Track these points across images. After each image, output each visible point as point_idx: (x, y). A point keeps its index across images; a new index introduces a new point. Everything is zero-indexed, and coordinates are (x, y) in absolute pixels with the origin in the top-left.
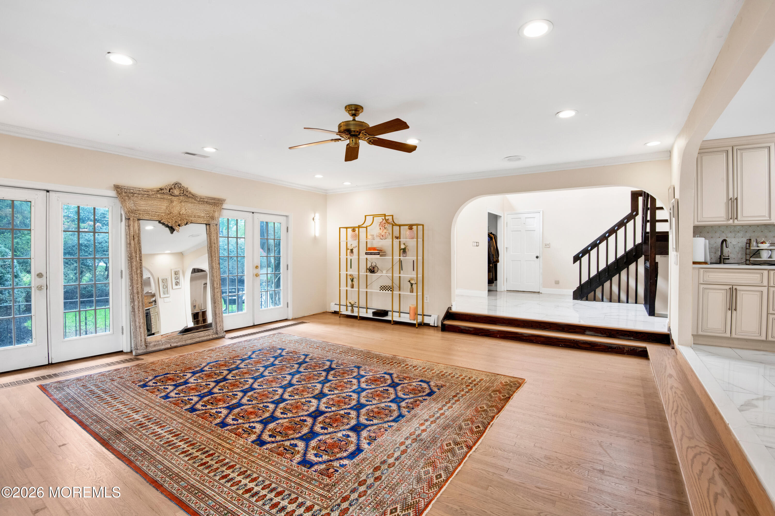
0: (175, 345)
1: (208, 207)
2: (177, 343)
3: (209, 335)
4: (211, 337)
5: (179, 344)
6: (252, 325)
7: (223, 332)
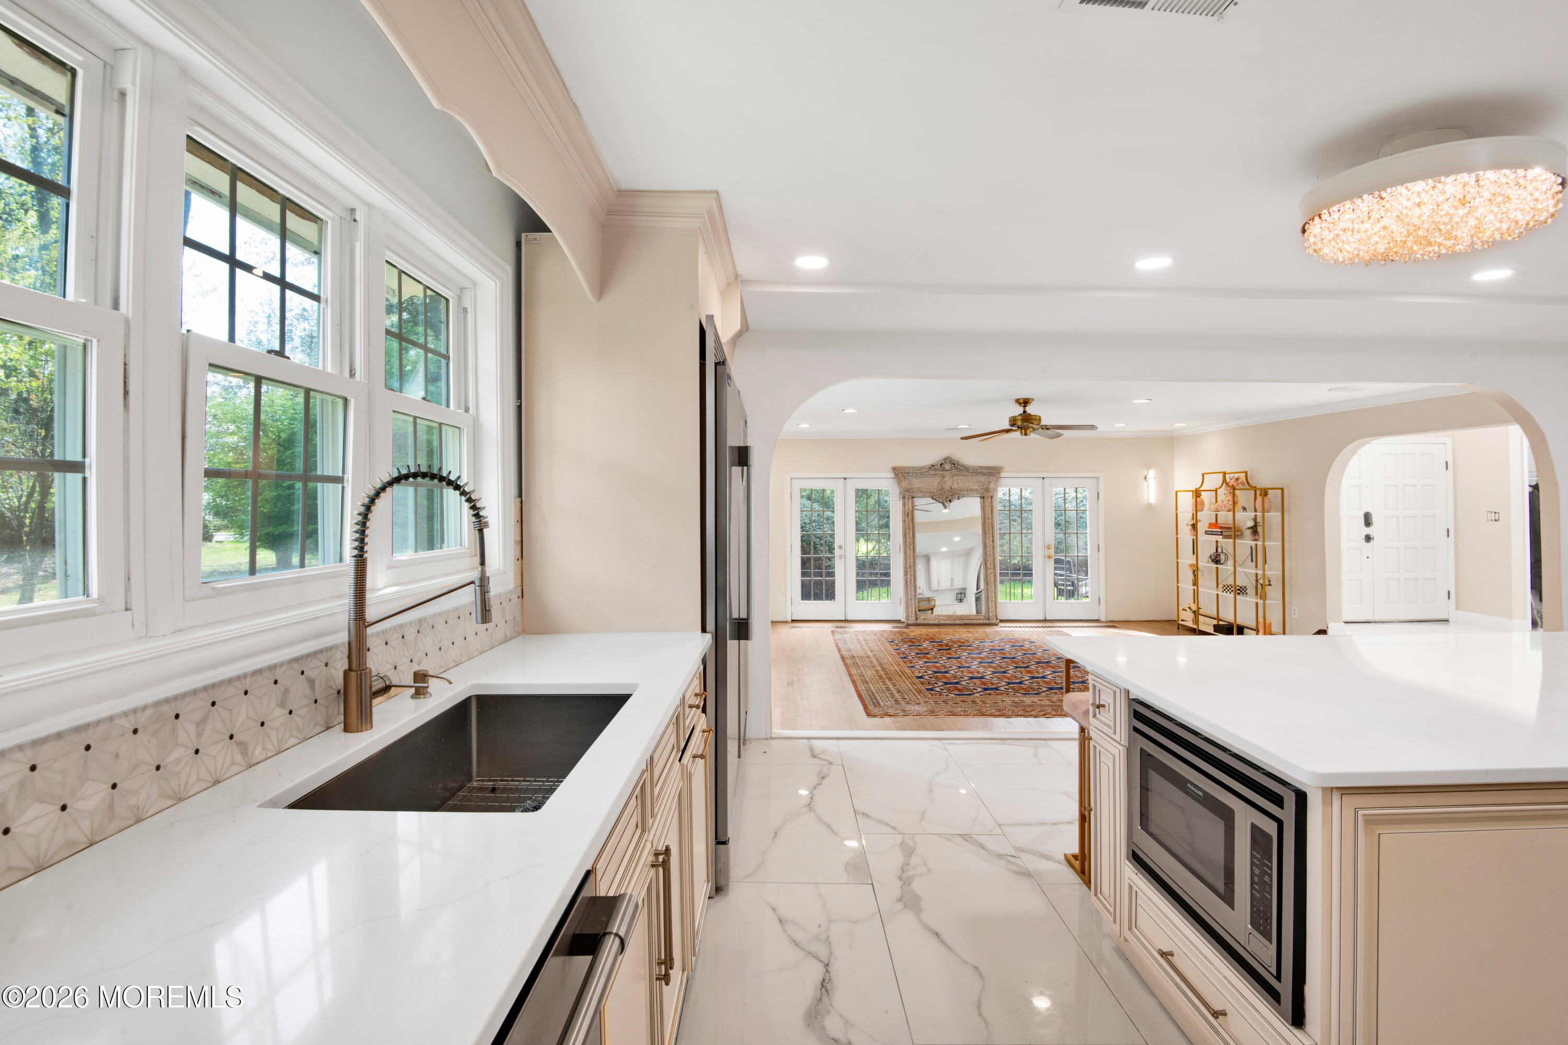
0: (943, 622)
1: (982, 479)
2: (945, 621)
3: (980, 619)
4: (981, 622)
5: (947, 622)
6: (1042, 619)
7: (997, 619)
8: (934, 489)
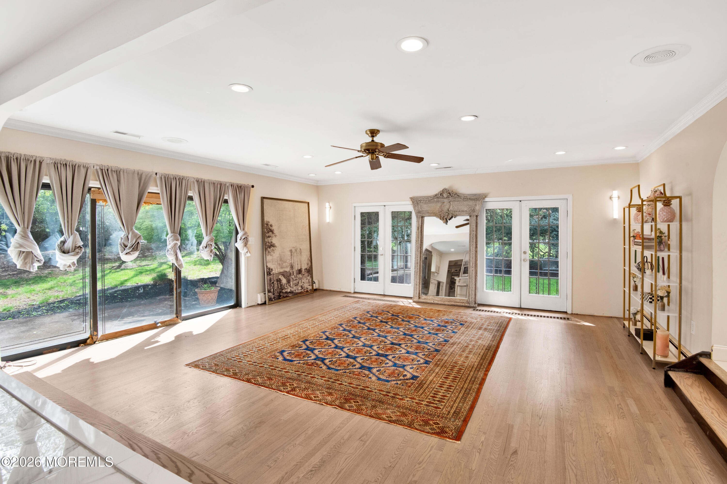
0: (437, 302)
1: (471, 203)
6: (518, 307)
7: (475, 303)
8: (437, 211)
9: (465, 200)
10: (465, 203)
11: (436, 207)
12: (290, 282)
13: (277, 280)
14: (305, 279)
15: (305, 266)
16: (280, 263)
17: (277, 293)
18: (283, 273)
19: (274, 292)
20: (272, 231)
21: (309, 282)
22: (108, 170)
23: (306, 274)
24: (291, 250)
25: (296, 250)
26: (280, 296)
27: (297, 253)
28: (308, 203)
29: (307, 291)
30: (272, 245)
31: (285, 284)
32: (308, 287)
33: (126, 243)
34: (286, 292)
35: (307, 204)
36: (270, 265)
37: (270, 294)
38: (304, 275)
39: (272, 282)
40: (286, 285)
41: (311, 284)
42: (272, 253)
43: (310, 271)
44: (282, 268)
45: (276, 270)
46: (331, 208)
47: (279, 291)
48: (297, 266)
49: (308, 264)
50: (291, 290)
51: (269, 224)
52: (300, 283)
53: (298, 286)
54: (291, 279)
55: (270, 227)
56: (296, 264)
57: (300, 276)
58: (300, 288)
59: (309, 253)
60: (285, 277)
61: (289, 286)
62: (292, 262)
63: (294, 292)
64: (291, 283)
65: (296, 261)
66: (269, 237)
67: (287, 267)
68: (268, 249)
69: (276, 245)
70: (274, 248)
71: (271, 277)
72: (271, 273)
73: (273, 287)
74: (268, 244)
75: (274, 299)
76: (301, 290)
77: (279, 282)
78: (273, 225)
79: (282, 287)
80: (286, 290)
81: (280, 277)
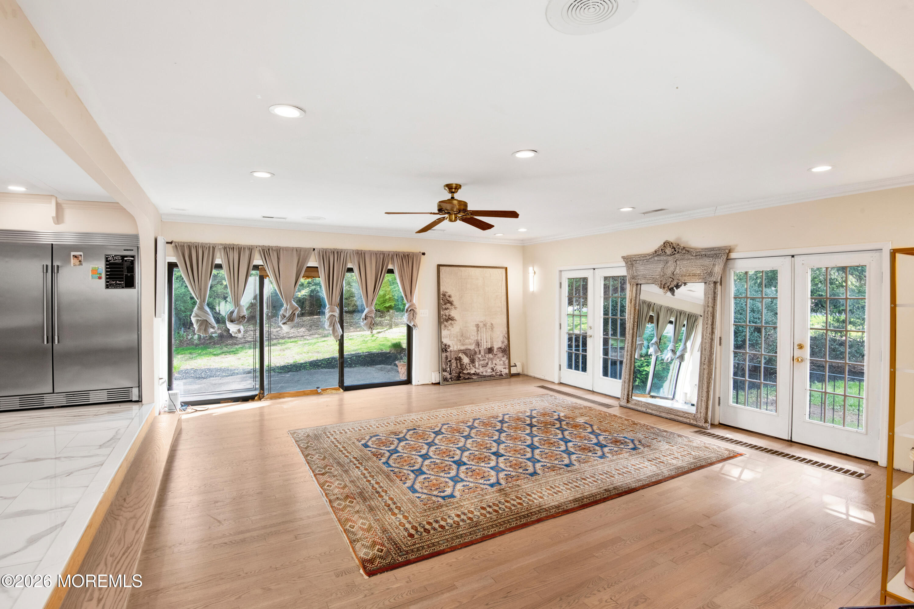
0: (650, 411)
1: (707, 262)
5: (653, 412)
6: (787, 439)
8: (657, 275)
9: (698, 257)
10: (700, 262)
11: (656, 269)
12: (475, 362)
13: (456, 358)
14: (498, 360)
15: (498, 344)
16: (461, 338)
17: (456, 373)
18: (465, 351)
19: (451, 371)
20: (451, 303)
21: (504, 364)
22: (269, 250)
23: (500, 355)
24: (478, 325)
25: (485, 325)
26: (460, 377)
27: (486, 329)
28: (506, 269)
29: (501, 375)
30: (450, 319)
31: (466, 364)
32: (502, 370)
33: (285, 314)
34: (469, 374)
35: (504, 270)
36: (445, 341)
37: (445, 373)
38: (496, 354)
39: (449, 360)
40: (468, 365)
41: (507, 367)
42: (450, 328)
43: (506, 351)
44: (463, 345)
45: (454, 346)
46: (535, 273)
47: (458, 371)
48: (485, 343)
49: (503, 342)
50: (475, 371)
51: (447, 295)
52: (489, 364)
53: (487, 368)
54: (476, 359)
55: (448, 298)
56: (485, 342)
57: (491, 356)
58: (490, 370)
59: (506, 329)
60: (467, 356)
61: (473, 366)
62: (479, 338)
63: (481, 374)
64: (477, 364)
65: (485, 338)
66: (446, 309)
67: (471, 344)
68: (445, 323)
69: (456, 318)
70: (453, 322)
71: (448, 354)
72: (448, 350)
73: (450, 365)
74: (444, 317)
75: (450, 380)
76: (491, 372)
77: (458, 361)
78: (452, 295)
79: (462, 367)
80: (469, 371)
81: (460, 355)
